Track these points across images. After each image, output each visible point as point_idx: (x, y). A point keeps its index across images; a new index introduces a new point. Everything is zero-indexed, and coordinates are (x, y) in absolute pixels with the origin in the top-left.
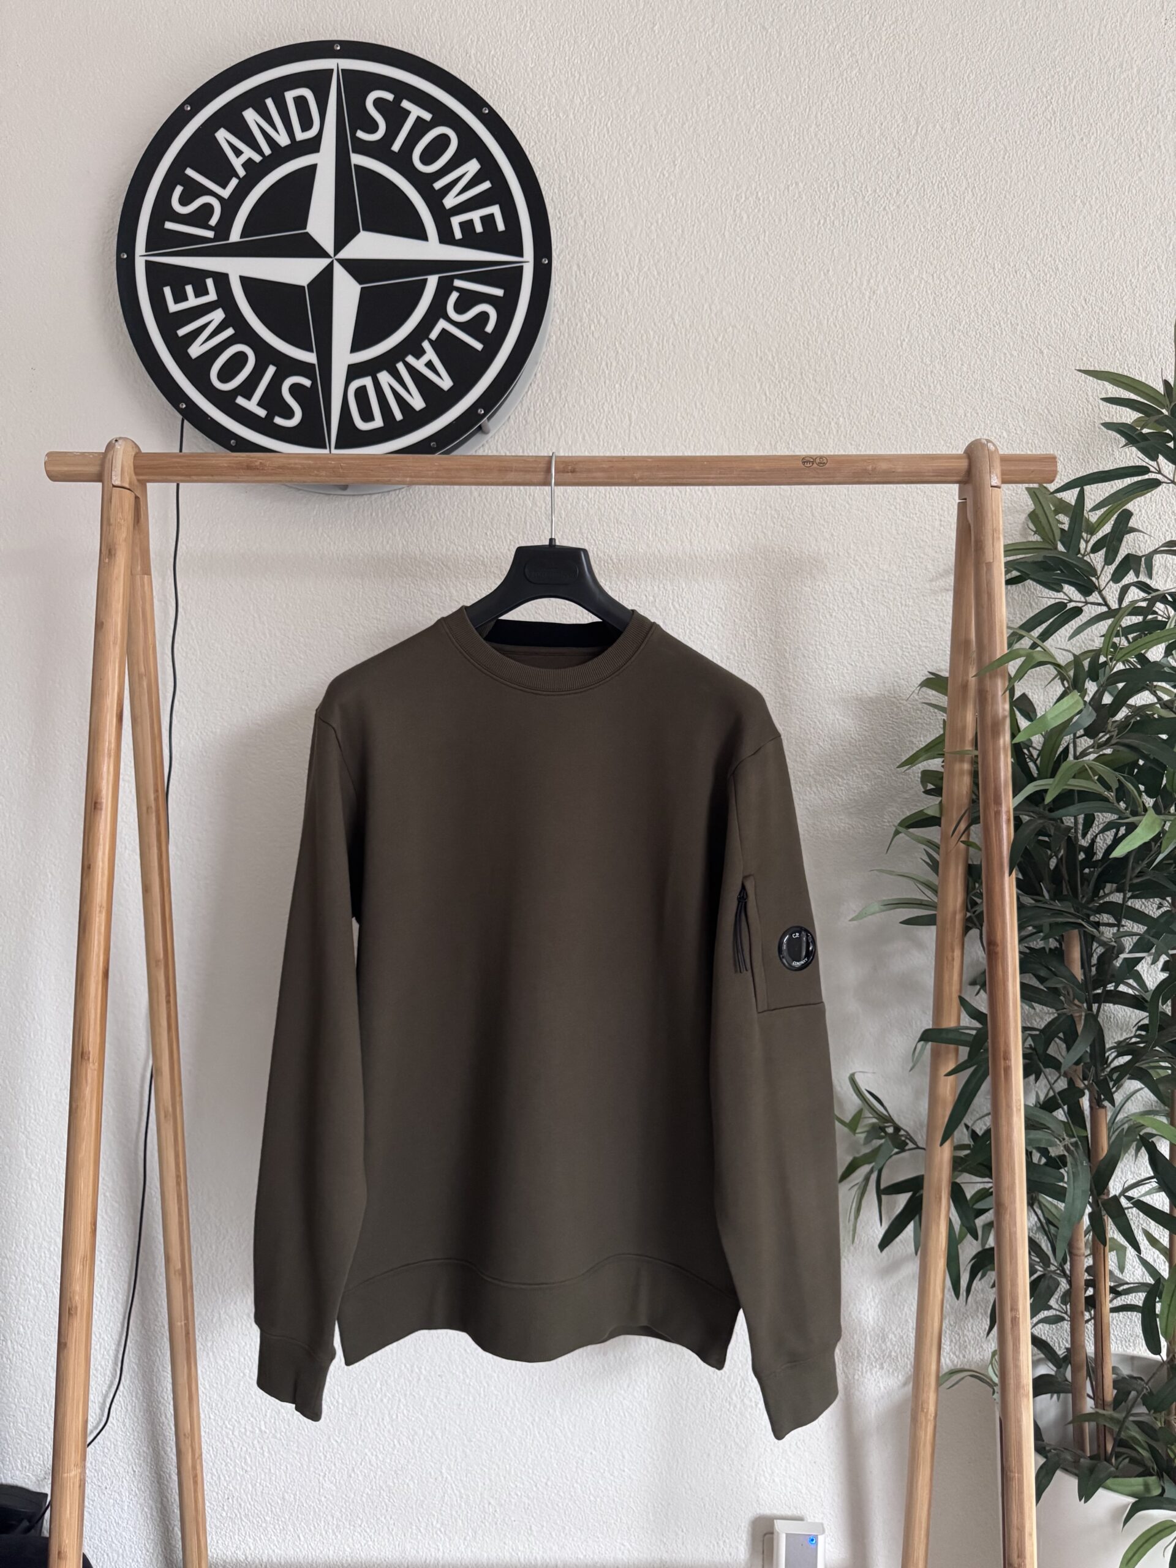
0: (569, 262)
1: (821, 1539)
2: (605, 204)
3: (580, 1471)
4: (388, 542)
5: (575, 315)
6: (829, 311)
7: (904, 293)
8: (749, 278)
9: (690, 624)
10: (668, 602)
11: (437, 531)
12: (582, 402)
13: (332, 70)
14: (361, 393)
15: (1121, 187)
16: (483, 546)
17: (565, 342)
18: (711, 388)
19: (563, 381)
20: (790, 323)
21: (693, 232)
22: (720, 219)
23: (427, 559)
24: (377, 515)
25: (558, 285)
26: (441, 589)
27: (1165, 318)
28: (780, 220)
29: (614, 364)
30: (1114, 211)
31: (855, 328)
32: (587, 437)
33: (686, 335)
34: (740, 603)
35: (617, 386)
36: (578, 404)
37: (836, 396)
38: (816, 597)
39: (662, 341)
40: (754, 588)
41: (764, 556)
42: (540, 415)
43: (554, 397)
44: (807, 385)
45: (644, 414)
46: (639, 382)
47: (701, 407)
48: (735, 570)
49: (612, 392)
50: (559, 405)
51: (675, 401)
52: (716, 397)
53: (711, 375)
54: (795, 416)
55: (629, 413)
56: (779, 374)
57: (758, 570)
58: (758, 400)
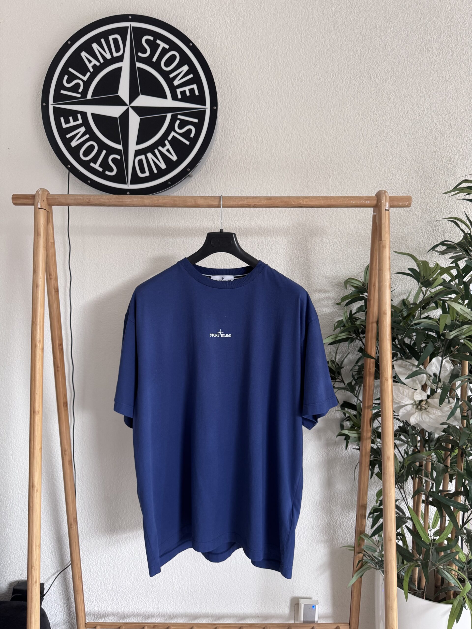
0: (225, 106)
1: (317, 606)
2: (240, 82)
3: (225, 580)
4: (152, 221)
5: (227, 128)
6: (330, 128)
7: (361, 120)
8: (298, 113)
9: (272, 255)
12: (230, 165)
13: (128, 27)
14: (140, 161)
15: (452, 77)
17: (223, 140)
18: (282, 159)
19: (222, 156)
20: (315, 132)
21: (276, 94)
22: (287, 89)
24: (147, 209)
25: (220, 116)
26: (173, 239)
27: (467, 131)
28: (311, 89)
29: (243, 149)
30: (448, 87)
31: (341, 135)
32: (232, 179)
33: (272, 137)
34: (292, 246)
35: (244, 158)
36: (228, 165)
37: (333, 163)
38: (323, 244)
39: (263, 140)
40: (298, 240)
41: (302, 228)
42: (213, 169)
43: (218, 162)
44: (321, 158)
45: (255, 169)
46: (253, 156)
47: (278, 166)
48: (290, 233)
49: (242, 160)
50: (221, 165)
51: (267, 164)
52: (284, 163)
53: (282, 153)
54: (316, 171)
55: (249, 169)
56: (310, 153)
57: (299, 233)
58: (301, 164)
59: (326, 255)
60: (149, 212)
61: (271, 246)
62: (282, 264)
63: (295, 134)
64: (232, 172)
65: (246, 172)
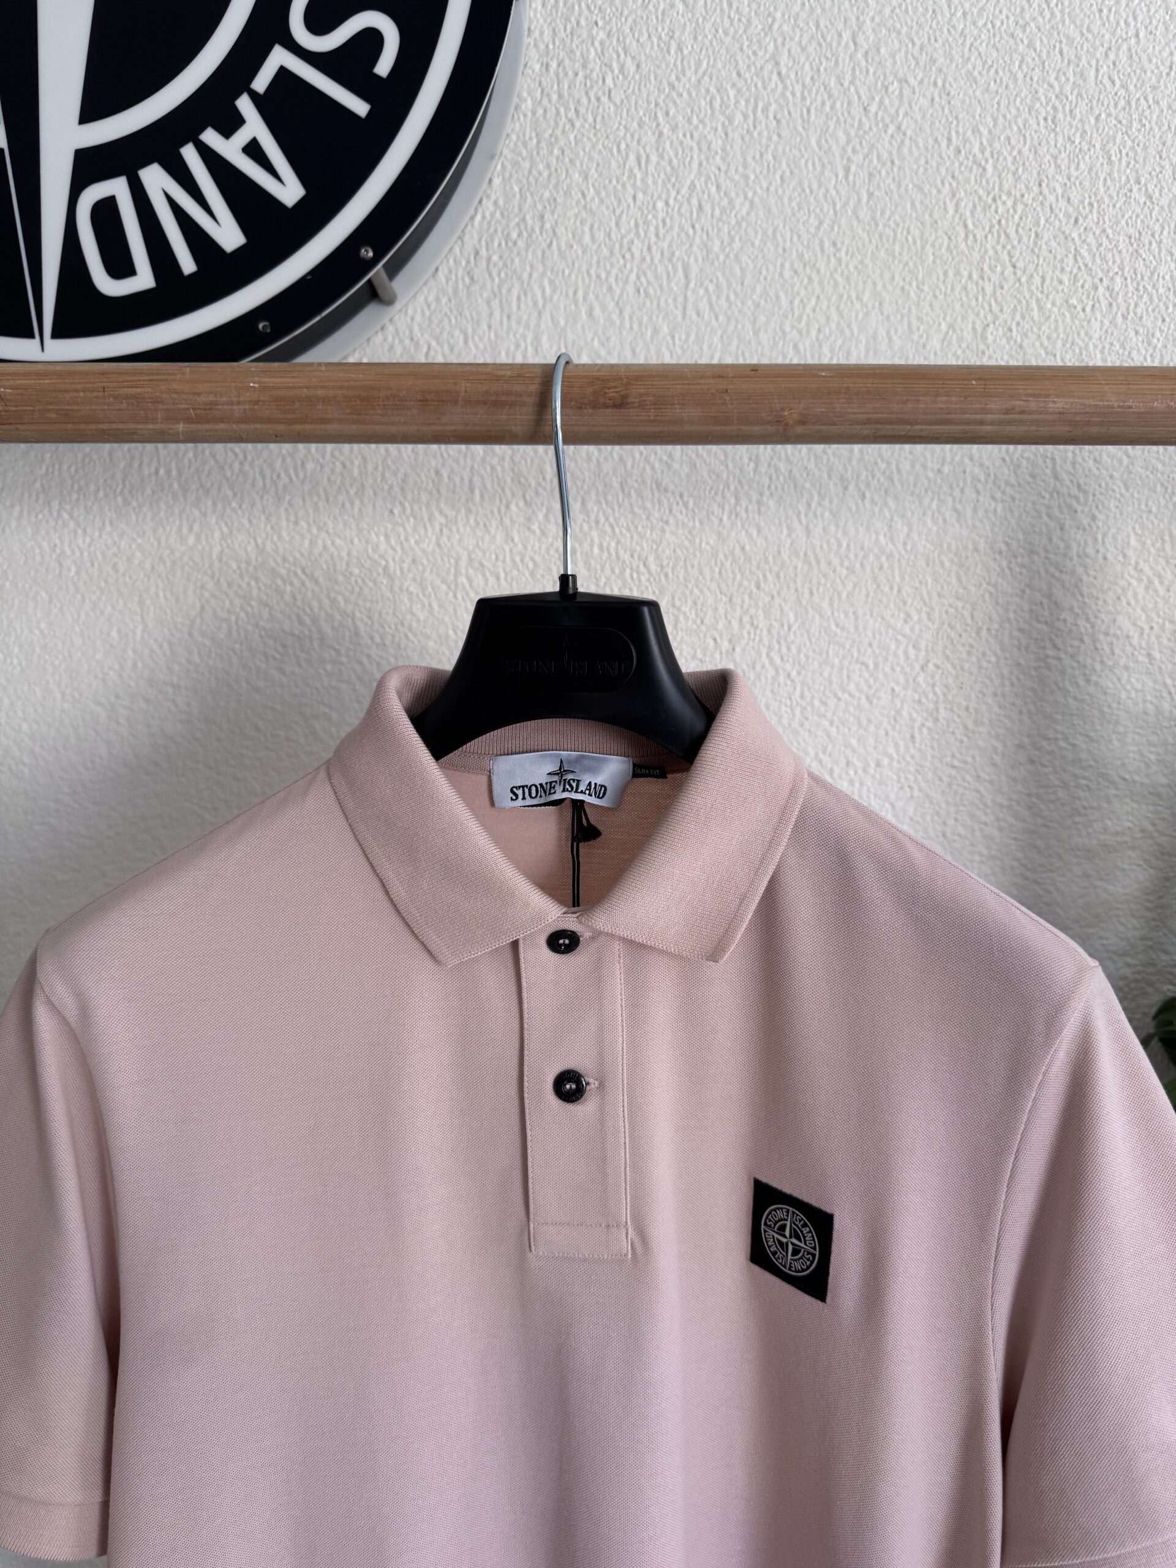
4: (191, 529)
5: (572, 51)
6: (1102, 50)
9: (802, 696)
10: (759, 653)
11: (291, 505)
12: (587, 239)
14: (105, 212)
16: (387, 536)
18: (855, 212)
19: (547, 194)
20: (1020, 75)
23: (272, 564)
24: (168, 472)
29: (654, 158)
31: (1154, 88)
32: (597, 311)
33: (803, 98)
34: (906, 653)
35: (660, 204)
36: (580, 242)
37: (1109, 231)
38: (1058, 642)
39: (755, 111)
40: (933, 624)
41: (955, 559)
42: (501, 264)
43: (529, 227)
44: (1051, 208)
45: (716, 263)
46: (706, 196)
47: (832, 249)
48: (896, 588)
49: (650, 217)
50: (540, 244)
51: (779, 236)
52: (864, 229)
53: (854, 183)
54: (1024, 272)
55: (683, 261)
56: (994, 183)
57: (942, 588)
58: (950, 238)
59: (1075, 698)
60: (176, 486)
61: (799, 651)
62: (854, 742)
63: (922, 80)
64: (598, 277)
65: (668, 274)
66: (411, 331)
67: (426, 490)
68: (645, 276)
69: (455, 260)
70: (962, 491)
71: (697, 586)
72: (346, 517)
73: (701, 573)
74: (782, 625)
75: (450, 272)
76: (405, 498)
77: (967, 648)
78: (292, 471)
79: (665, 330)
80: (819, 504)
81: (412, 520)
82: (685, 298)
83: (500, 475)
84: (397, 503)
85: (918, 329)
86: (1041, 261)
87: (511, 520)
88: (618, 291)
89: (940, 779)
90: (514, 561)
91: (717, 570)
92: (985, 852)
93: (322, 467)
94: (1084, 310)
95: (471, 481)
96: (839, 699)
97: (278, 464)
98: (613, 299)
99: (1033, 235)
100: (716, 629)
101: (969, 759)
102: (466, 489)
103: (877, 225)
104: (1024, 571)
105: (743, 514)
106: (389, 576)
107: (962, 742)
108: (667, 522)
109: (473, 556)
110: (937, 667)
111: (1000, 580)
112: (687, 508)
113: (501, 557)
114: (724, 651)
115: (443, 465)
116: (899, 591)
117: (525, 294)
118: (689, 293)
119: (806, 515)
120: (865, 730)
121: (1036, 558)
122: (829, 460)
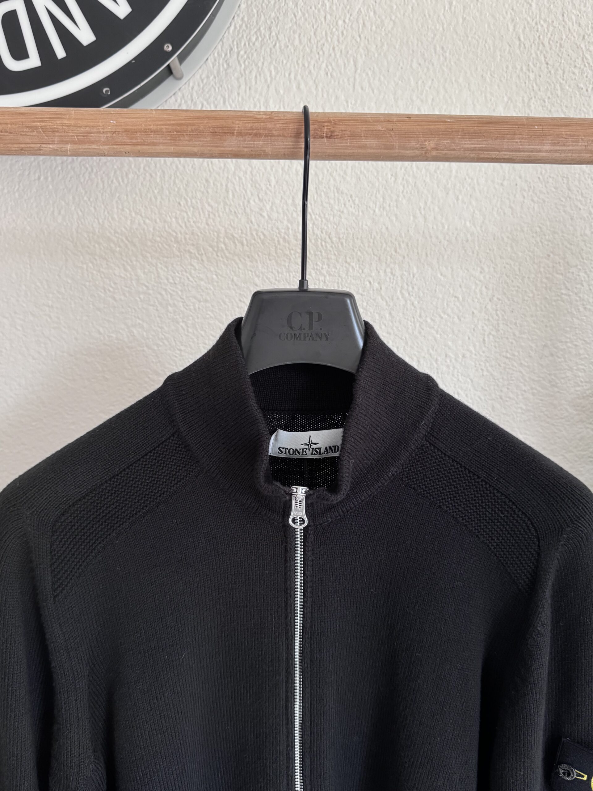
4: (59, 213)
11: (119, 198)
12: (297, 42)
14: (10, 19)
16: (176, 218)
18: (455, 29)
19: (273, 15)
23: (109, 234)
24: (46, 178)
26: (126, 270)
32: (302, 86)
34: (481, 291)
35: (340, 22)
36: (292, 44)
38: (568, 285)
40: (497, 274)
41: (510, 236)
42: (245, 56)
43: (262, 34)
44: (569, 30)
45: (373, 58)
46: (367, 18)
47: (441, 51)
48: (476, 252)
49: (334, 30)
50: (269, 45)
51: (410, 43)
52: (460, 40)
53: (455, 12)
54: (553, 66)
55: (354, 57)
56: (536, 14)
57: (502, 253)
58: (510, 46)
59: (578, 319)
60: (51, 187)
61: (419, 289)
64: (303, 65)
65: (345, 64)
66: (192, 96)
67: (200, 191)
68: (331, 65)
69: (218, 53)
70: (515, 196)
71: (360, 251)
72: (152, 207)
73: (362, 243)
74: (410, 274)
75: (215, 60)
76: (188, 196)
77: (516, 288)
78: (120, 179)
79: (343, 97)
80: (432, 202)
81: (192, 209)
82: (355, 79)
83: (244, 183)
84: (183, 199)
85: (491, 100)
86: (563, 61)
87: (251, 210)
88: (315, 74)
89: (500, 365)
90: (252, 234)
91: (372, 241)
92: (524, 407)
93: (138, 176)
94: (587, 90)
95: (226, 186)
96: (442, 318)
97: (112, 174)
98: (312, 79)
99: (558, 45)
100: (371, 276)
101: (516, 354)
102: (224, 191)
103: (468, 37)
104: (550, 243)
105: (388, 208)
106: (177, 242)
107: (512, 343)
108: (343, 212)
109: (228, 231)
110: (499, 299)
111: (536, 249)
112: (354, 204)
113: (244, 232)
114: (375, 289)
115: (210, 176)
116: (477, 255)
117: (260, 75)
118: (357, 76)
119: (424, 209)
120: (456, 336)
121: (556, 236)
122: (438, 177)
